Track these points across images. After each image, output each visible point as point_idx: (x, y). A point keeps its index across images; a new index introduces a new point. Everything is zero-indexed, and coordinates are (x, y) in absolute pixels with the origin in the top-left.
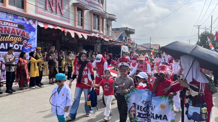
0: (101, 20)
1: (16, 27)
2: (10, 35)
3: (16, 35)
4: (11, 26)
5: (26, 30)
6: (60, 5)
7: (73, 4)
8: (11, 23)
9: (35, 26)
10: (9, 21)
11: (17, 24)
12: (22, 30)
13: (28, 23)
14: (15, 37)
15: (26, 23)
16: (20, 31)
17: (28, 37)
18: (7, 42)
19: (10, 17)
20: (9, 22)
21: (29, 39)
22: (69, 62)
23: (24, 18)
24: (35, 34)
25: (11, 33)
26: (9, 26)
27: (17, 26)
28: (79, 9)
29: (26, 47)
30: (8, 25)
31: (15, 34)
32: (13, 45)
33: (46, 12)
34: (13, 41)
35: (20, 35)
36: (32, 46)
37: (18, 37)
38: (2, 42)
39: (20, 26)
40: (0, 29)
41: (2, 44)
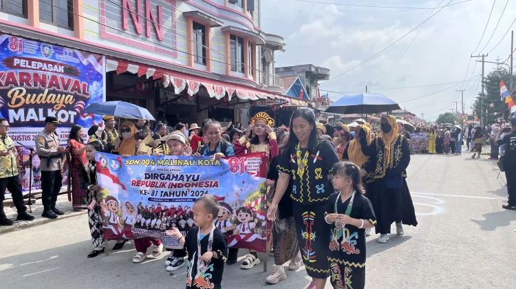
0: (249, 49)
1: (61, 73)
2: (47, 91)
3: (62, 89)
4: (48, 71)
5: (83, 79)
6: (155, 17)
7: (184, 13)
8: (48, 63)
9: (100, 69)
10: (44, 59)
11: (61, 65)
12: (73, 79)
13: (85, 63)
14: (59, 95)
15: (81, 63)
16: (69, 80)
17: (88, 94)
18: (41, 105)
19: (47, 50)
20: (43, 62)
21: (89, 99)
23: (77, 52)
24: (102, 86)
25: (50, 87)
26: (45, 70)
27: (61, 69)
28: (197, 26)
29: (84, 117)
30: (41, 69)
31: (58, 88)
32: (55, 112)
33: (122, 36)
34: (56, 103)
35: (69, 90)
37: (66, 94)
38: (31, 106)
39: (69, 70)
40: (25, 77)
41: (32, 111)
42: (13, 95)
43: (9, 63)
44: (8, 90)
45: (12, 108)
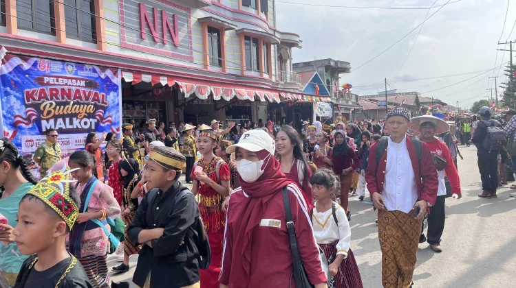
0: (263, 49)
1: (83, 86)
2: (72, 103)
3: (84, 100)
4: (73, 86)
5: (102, 90)
6: (171, 25)
7: (199, 19)
8: (71, 78)
9: (117, 81)
10: (69, 75)
11: (83, 80)
12: (93, 91)
13: (103, 76)
14: (82, 106)
15: (99, 77)
16: (90, 93)
17: (106, 103)
18: (68, 115)
19: (70, 68)
20: (68, 78)
21: (107, 107)
22: (189, 148)
23: (95, 67)
24: (118, 95)
25: (74, 99)
26: (70, 85)
27: (83, 83)
28: (212, 30)
29: (103, 123)
30: (66, 85)
31: (81, 100)
32: (79, 121)
33: (141, 45)
34: (79, 113)
35: (90, 101)
36: (112, 119)
37: (88, 104)
38: (59, 116)
39: (90, 84)
40: (54, 92)
41: (60, 120)
42: (45, 107)
43: (40, 81)
44: (40, 104)
45: (44, 119)
